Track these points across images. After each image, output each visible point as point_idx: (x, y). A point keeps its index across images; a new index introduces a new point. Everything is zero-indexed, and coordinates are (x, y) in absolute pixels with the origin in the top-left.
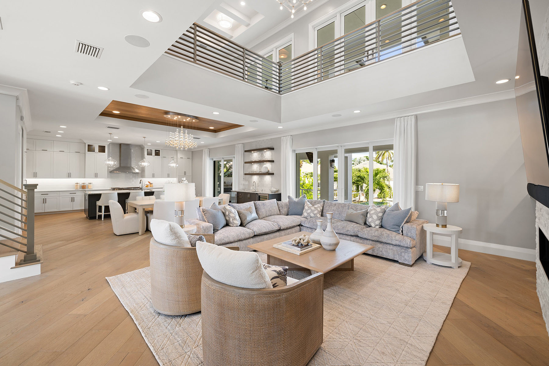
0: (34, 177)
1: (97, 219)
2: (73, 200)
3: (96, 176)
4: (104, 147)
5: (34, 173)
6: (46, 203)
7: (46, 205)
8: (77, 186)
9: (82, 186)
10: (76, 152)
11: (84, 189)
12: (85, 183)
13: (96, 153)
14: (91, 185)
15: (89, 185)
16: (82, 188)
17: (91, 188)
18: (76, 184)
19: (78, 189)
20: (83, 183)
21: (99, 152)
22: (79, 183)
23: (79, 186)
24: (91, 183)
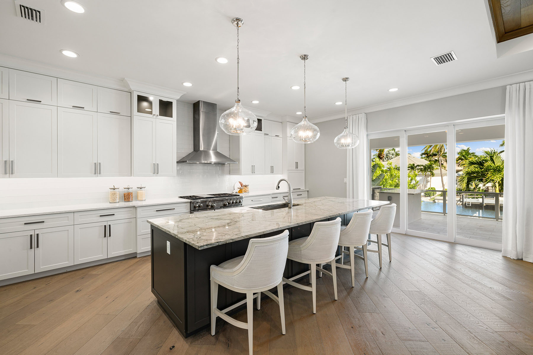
0: (6, 173)
1: (213, 333)
2: (107, 231)
3: (156, 170)
4: (170, 103)
5: (6, 162)
6: (38, 247)
7: (39, 251)
8: (114, 194)
9: (123, 195)
10: (110, 112)
11: (129, 201)
12: (130, 187)
13: (155, 117)
14: (143, 191)
15: (140, 191)
16: (125, 199)
17: (144, 199)
18: (112, 190)
19: (116, 203)
20: (127, 188)
21: (159, 115)
22: (118, 189)
23: (118, 195)
24: (142, 186)
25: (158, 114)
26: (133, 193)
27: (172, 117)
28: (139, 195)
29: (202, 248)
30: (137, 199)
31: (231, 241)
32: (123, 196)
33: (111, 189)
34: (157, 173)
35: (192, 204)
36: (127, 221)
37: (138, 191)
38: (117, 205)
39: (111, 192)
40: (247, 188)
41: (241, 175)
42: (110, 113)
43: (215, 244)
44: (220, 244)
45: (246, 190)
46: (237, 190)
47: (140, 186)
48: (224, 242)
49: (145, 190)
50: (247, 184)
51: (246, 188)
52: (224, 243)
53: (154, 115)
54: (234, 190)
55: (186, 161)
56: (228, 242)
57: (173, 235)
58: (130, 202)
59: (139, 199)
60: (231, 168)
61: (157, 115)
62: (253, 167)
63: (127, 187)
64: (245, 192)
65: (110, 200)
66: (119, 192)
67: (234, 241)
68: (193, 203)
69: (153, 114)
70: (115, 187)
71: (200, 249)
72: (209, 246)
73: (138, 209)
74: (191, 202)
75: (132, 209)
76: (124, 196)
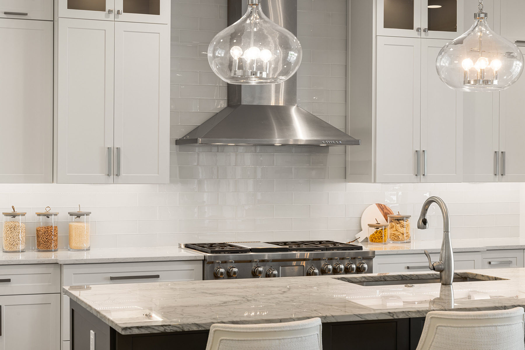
3: (114, 165)
8: (13, 229)
9: (36, 232)
10: (6, 13)
11: (48, 249)
12: (51, 212)
13: (112, 16)
14: (83, 222)
15: (75, 224)
16: (39, 245)
17: (85, 246)
18: (9, 218)
19: (19, 252)
20: (44, 215)
21: (125, 11)
22: (23, 215)
23: (24, 231)
24: (83, 210)
25: (121, 9)
26: (59, 229)
27: (158, 13)
28: (73, 234)
29: (128, 333)
30: (68, 246)
31: (195, 328)
32: (36, 235)
33: (7, 215)
34: (115, 173)
35: (208, 267)
36: (38, 299)
37: (71, 224)
38: (21, 257)
39: (6, 222)
40: (403, 226)
41: (375, 182)
42: (5, 16)
43: (156, 328)
44: (168, 330)
45: (398, 233)
46: (367, 232)
47: (76, 210)
48: (179, 328)
49: (87, 222)
50: (403, 214)
51: (398, 225)
52: (178, 330)
53: (110, 11)
54: (361, 230)
55: (197, 139)
56: (186, 329)
57: (94, 314)
58: (51, 251)
59: (74, 244)
60: (349, 158)
61: (118, 11)
62: (419, 155)
63: (43, 211)
64: (396, 238)
65: (4, 245)
66: (25, 223)
67: (200, 329)
68: (212, 263)
69: (108, 8)
70: (17, 211)
71: (123, 333)
72: (144, 331)
73: (66, 270)
74: (204, 261)
75: (51, 270)
76: (38, 236)
